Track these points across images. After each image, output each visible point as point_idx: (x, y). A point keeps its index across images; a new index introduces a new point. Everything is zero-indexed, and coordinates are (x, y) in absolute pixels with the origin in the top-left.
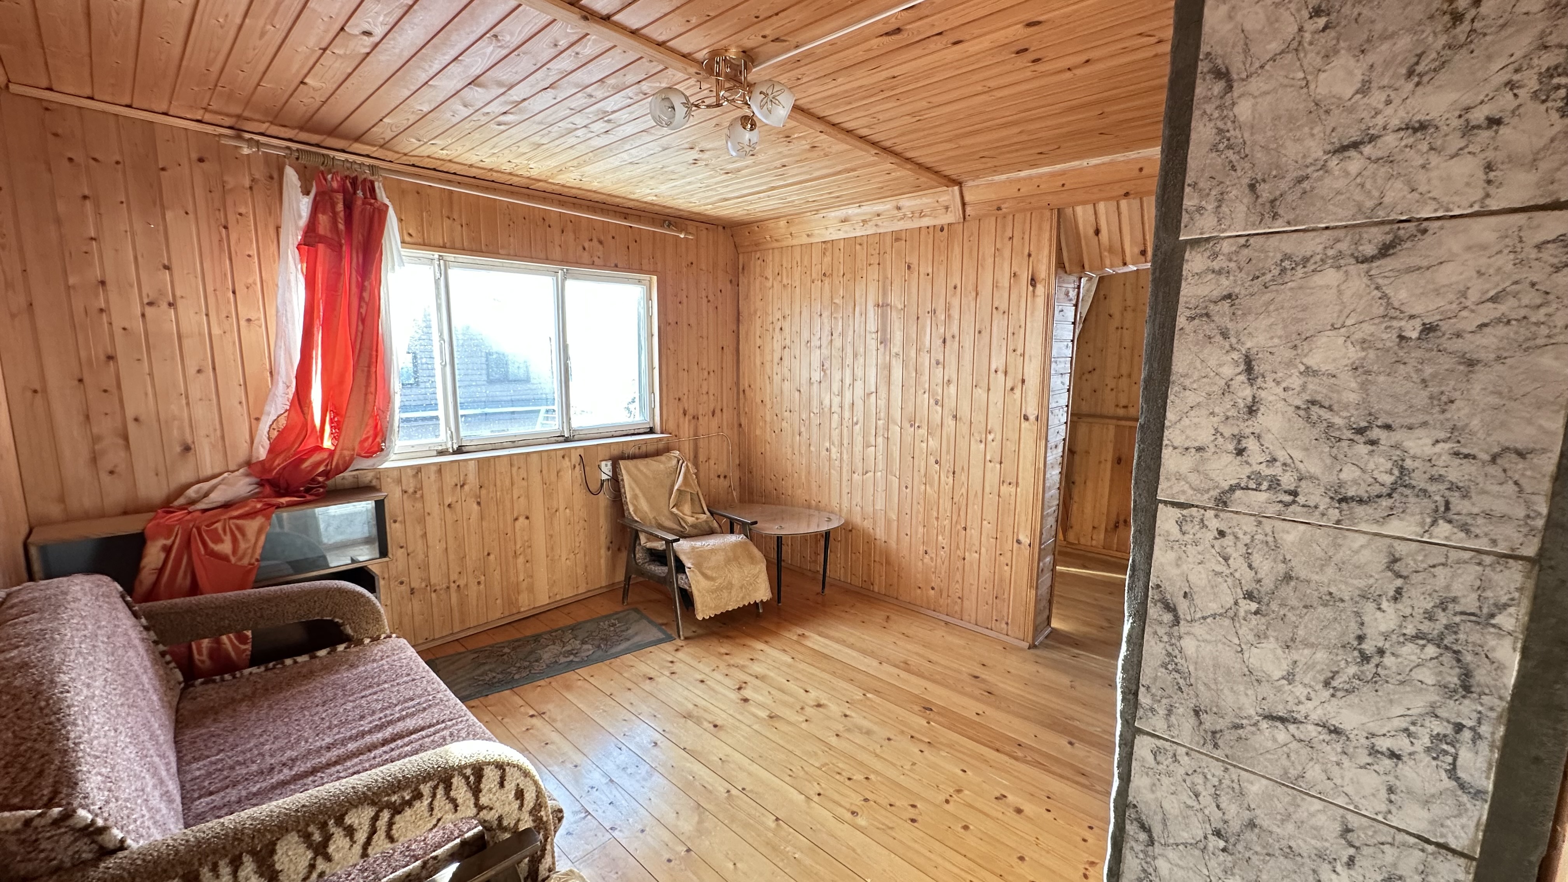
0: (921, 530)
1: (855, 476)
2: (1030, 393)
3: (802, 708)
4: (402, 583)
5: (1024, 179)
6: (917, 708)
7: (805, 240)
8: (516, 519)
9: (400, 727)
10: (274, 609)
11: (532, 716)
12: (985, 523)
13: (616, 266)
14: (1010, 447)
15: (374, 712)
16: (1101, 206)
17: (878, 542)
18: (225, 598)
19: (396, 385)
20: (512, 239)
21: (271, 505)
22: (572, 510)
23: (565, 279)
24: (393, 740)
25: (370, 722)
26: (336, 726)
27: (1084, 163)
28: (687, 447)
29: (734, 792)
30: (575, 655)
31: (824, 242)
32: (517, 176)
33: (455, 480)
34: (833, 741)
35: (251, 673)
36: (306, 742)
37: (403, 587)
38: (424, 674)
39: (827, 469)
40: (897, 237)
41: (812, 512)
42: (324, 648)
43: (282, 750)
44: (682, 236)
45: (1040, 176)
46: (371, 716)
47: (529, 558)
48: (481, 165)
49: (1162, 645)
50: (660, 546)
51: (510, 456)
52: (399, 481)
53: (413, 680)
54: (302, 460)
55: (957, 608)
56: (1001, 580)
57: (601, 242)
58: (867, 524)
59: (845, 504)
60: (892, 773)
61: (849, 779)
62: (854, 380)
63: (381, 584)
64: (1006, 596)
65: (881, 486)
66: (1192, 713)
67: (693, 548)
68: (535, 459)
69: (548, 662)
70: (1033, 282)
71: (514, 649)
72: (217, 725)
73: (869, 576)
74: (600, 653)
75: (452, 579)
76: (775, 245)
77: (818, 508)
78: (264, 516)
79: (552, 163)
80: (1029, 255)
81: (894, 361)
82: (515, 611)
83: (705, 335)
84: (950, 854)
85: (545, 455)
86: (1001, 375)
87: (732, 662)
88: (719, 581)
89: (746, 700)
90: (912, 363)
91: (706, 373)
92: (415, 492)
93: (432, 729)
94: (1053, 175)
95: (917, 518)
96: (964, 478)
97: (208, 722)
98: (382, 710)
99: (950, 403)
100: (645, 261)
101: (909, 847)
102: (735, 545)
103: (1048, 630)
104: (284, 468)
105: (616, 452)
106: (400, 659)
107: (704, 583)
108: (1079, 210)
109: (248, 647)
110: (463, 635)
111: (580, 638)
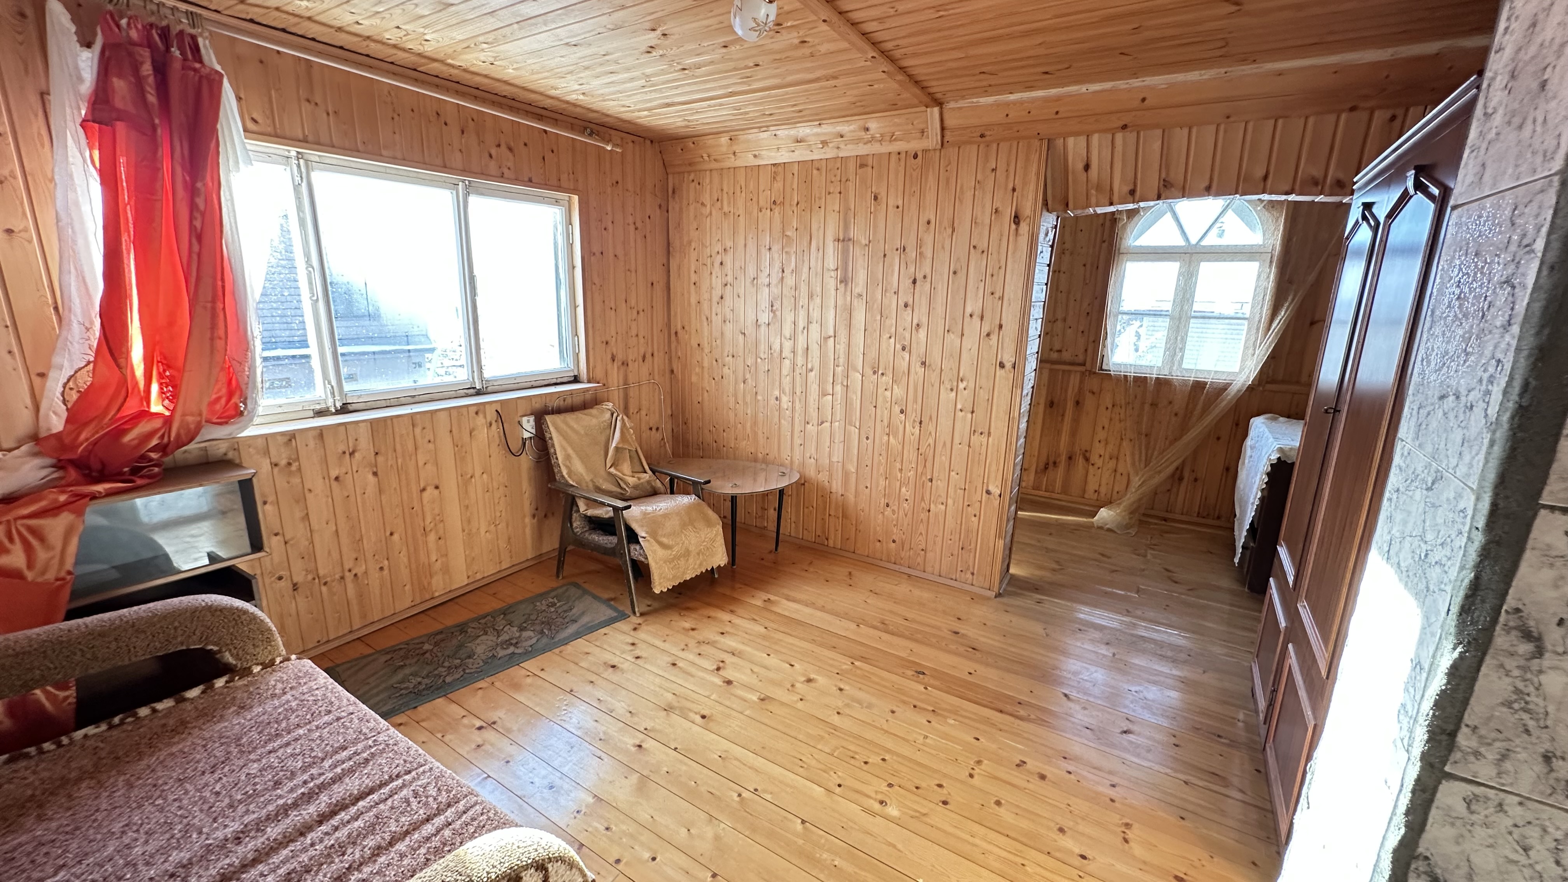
0: (882, 482)
1: (809, 426)
2: (1007, 340)
3: (793, 686)
4: (280, 578)
5: (1014, 103)
6: (910, 673)
7: (750, 161)
8: (424, 490)
9: (339, 792)
10: (113, 645)
11: (480, 728)
12: (953, 474)
13: (530, 180)
14: (983, 395)
15: (293, 774)
16: (1095, 138)
17: (833, 497)
18: (30, 639)
19: (255, 329)
20: (397, 136)
21: (83, 496)
22: (490, 475)
23: (467, 195)
24: (334, 813)
25: (292, 790)
26: (240, 802)
27: (1083, 88)
28: (616, 396)
29: (745, 794)
30: (516, 645)
31: (774, 165)
32: (404, 50)
33: (342, 448)
34: (836, 720)
35: (86, 736)
36: (200, 833)
37: (282, 583)
38: (351, 709)
39: (776, 419)
40: (862, 163)
41: (758, 465)
42: (196, 686)
43: (164, 851)
44: (609, 148)
45: (1033, 100)
46: (291, 779)
47: (441, 532)
48: (356, 29)
49: (1508, 680)
50: (605, 513)
51: (412, 416)
52: (267, 452)
53: (338, 719)
54: (120, 432)
55: (919, 560)
56: (968, 531)
57: (510, 149)
58: (823, 477)
59: (797, 457)
60: (906, 751)
61: (866, 763)
62: (809, 322)
63: (260, 587)
64: (973, 545)
65: (839, 437)
66: (1540, 759)
67: (645, 514)
68: (443, 416)
69: (484, 657)
70: (1017, 219)
71: (436, 644)
72: (44, 825)
73: (824, 532)
74: (545, 640)
75: (347, 567)
76: (714, 165)
77: (765, 461)
78: (73, 512)
79: (459, 35)
80: (1014, 190)
81: (855, 302)
82: (428, 597)
83: (633, 268)
84: (992, 835)
85: (454, 413)
86: (976, 320)
87: (701, 638)
88: (676, 549)
89: (729, 682)
90: (877, 306)
91: (635, 312)
92: (289, 464)
93: (386, 790)
94: (1046, 100)
95: (878, 470)
96: (931, 428)
97: (29, 822)
98: (304, 769)
99: (919, 349)
100: (564, 177)
101: (949, 834)
102: (690, 508)
103: (1008, 577)
104: (95, 443)
105: (538, 405)
106: (311, 690)
107: (661, 552)
108: (1071, 141)
109: (72, 692)
110: (366, 631)
111: (516, 623)
